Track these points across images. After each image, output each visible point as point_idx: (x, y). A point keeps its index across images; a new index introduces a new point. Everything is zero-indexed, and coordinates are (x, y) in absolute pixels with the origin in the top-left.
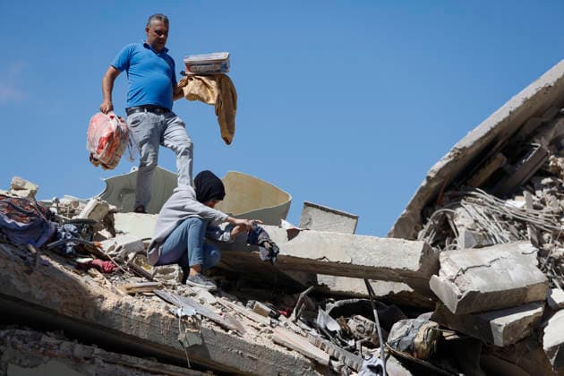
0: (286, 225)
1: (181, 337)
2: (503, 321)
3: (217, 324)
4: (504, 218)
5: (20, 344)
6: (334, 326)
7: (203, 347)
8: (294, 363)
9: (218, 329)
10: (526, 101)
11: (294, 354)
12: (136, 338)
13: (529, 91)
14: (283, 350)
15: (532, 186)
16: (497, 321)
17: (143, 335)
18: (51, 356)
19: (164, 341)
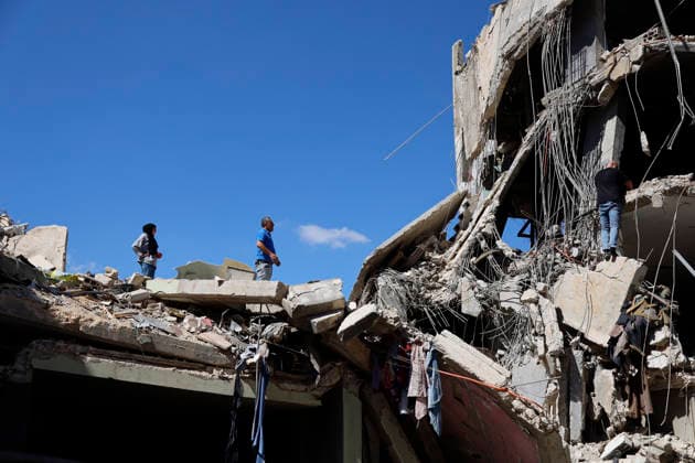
0: (217, 278)
1: (138, 339)
2: (316, 320)
3: (163, 331)
4: (402, 281)
5: (41, 347)
6: (239, 329)
7: (152, 343)
8: (208, 349)
9: (161, 333)
10: (412, 227)
11: (208, 345)
12: (112, 341)
13: (414, 223)
14: (202, 343)
15: (417, 266)
16: (313, 321)
17: (115, 338)
18: (60, 353)
19: (127, 341)
